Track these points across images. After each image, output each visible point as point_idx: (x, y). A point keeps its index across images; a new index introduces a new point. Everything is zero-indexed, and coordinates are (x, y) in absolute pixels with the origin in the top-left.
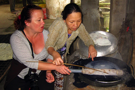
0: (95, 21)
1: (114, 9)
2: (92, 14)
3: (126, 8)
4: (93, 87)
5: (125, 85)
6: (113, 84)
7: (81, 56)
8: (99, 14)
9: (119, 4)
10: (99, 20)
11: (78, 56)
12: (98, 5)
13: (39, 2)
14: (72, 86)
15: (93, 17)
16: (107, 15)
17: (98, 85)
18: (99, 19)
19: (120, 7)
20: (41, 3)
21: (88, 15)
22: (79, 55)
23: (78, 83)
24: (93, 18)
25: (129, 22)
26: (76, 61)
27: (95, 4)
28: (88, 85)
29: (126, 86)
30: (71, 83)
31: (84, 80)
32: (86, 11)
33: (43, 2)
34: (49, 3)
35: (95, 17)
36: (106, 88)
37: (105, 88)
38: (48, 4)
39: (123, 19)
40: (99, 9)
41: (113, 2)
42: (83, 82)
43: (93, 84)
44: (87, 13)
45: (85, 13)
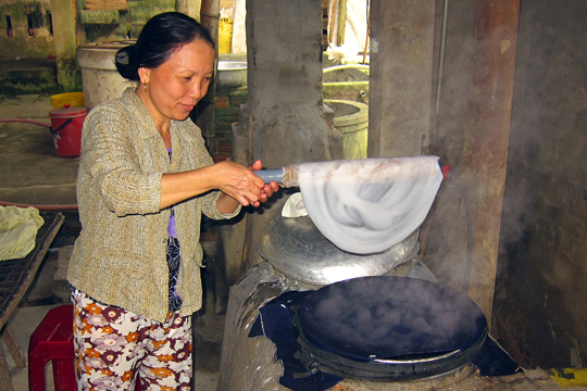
0: (309, 149)
2: (297, 124)
4: (359, 385)
5: (475, 371)
6: (434, 366)
7: (285, 282)
8: (323, 124)
9: (404, 81)
10: (323, 145)
11: (271, 284)
12: (319, 88)
13: (43, 85)
14: (276, 389)
15: (301, 133)
16: (347, 130)
17: (378, 375)
18: (326, 141)
19: (408, 93)
20: (52, 88)
21: (281, 129)
22: (274, 278)
23: (296, 376)
24: (303, 138)
25: (447, 148)
26: (269, 300)
27: (307, 84)
28: (341, 379)
29: (478, 371)
30: (268, 380)
31: (322, 365)
32: (273, 113)
33: (62, 86)
34: (99, 86)
35: (309, 135)
36: (408, 382)
37: (406, 385)
38: (96, 92)
39: (424, 137)
40: (320, 103)
42: (319, 373)
43: (361, 373)
44: (277, 121)
45: (268, 119)
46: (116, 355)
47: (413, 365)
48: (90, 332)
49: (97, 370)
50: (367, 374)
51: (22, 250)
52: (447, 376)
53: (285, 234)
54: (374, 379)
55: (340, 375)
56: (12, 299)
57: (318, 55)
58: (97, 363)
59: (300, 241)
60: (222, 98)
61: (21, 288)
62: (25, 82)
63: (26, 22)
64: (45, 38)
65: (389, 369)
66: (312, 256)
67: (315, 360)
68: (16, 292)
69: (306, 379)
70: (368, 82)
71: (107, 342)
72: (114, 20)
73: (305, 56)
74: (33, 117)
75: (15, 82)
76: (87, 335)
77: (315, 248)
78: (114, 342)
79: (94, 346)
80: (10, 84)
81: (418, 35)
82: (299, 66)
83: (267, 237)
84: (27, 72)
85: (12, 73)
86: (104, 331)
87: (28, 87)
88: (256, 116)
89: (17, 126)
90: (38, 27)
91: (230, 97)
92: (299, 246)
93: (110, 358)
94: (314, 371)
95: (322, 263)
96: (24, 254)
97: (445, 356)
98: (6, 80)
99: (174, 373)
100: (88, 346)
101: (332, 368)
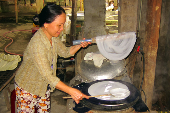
1: (122, 26)
2: (97, 33)
3: (136, 24)
4: (96, 112)
5: (133, 110)
6: (118, 107)
7: (83, 80)
8: (105, 33)
9: (128, 19)
11: (79, 80)
12: (104, 21)
14: (72, 111)
17: (101, 109)
19: (129, 23)
21: (92, 34)
22: (80, 78)
25: (140, 41)
26: (77, 85)
27: (100, 20)
28: (91, 109)
29: (135, 110)
30: (71, 108)
31: (86, 105)
32: (90, 29)
40: (105, 26)
41: (121, 17)
42: (85, 107)
43: (96, 108)
44: (91, 32)
45: (88, 31)
46: (30, 102)
47: (112, 106)
48: (23, 95)
49: (24, 106)
50: (97, 108)
51: (13, 67)
52: (123, 110)
53: (84, 65)
54: (100, 110)
55: (90, 108)
56: (7, 81)
57: (104, 12)
58: (24, 104)
59: (88, 68)
60: (79, 25)
61: (10, 78)
62: (28, 19)
63: (30, 2)
64: (35, 7)
65: (104, 107)
66: (91, 72)
67: (84, 103)
68: (9, 79)
69: (81, 109)
70: (118, 20)
71: (28, 98)
72: (55, 1)
73: (100, 12)
74: (29, 30)
75: (26, 19)
76: (22, 96)
77: (92, 70)
78: (30, 98)
79: (24, 99)
80: (24, 20)
81: (132, 5)
82: (98, 15)
83: (79, 66)
84: (29, 16)
85: (25, 17)
86: (28, 95)
87: (29, 21)
88: (85, 30)
89: (24, 32)
90: (33, 3)
91: (82, 24)
92: (87, 69)
93: (29, 103)
94: (83, 106)
95: (94, 75)
96: (14, 69)
97: (122, 104)
98: (23, 19)
99: (47, 105)
100: (22, 99)
101: (88, 106)
